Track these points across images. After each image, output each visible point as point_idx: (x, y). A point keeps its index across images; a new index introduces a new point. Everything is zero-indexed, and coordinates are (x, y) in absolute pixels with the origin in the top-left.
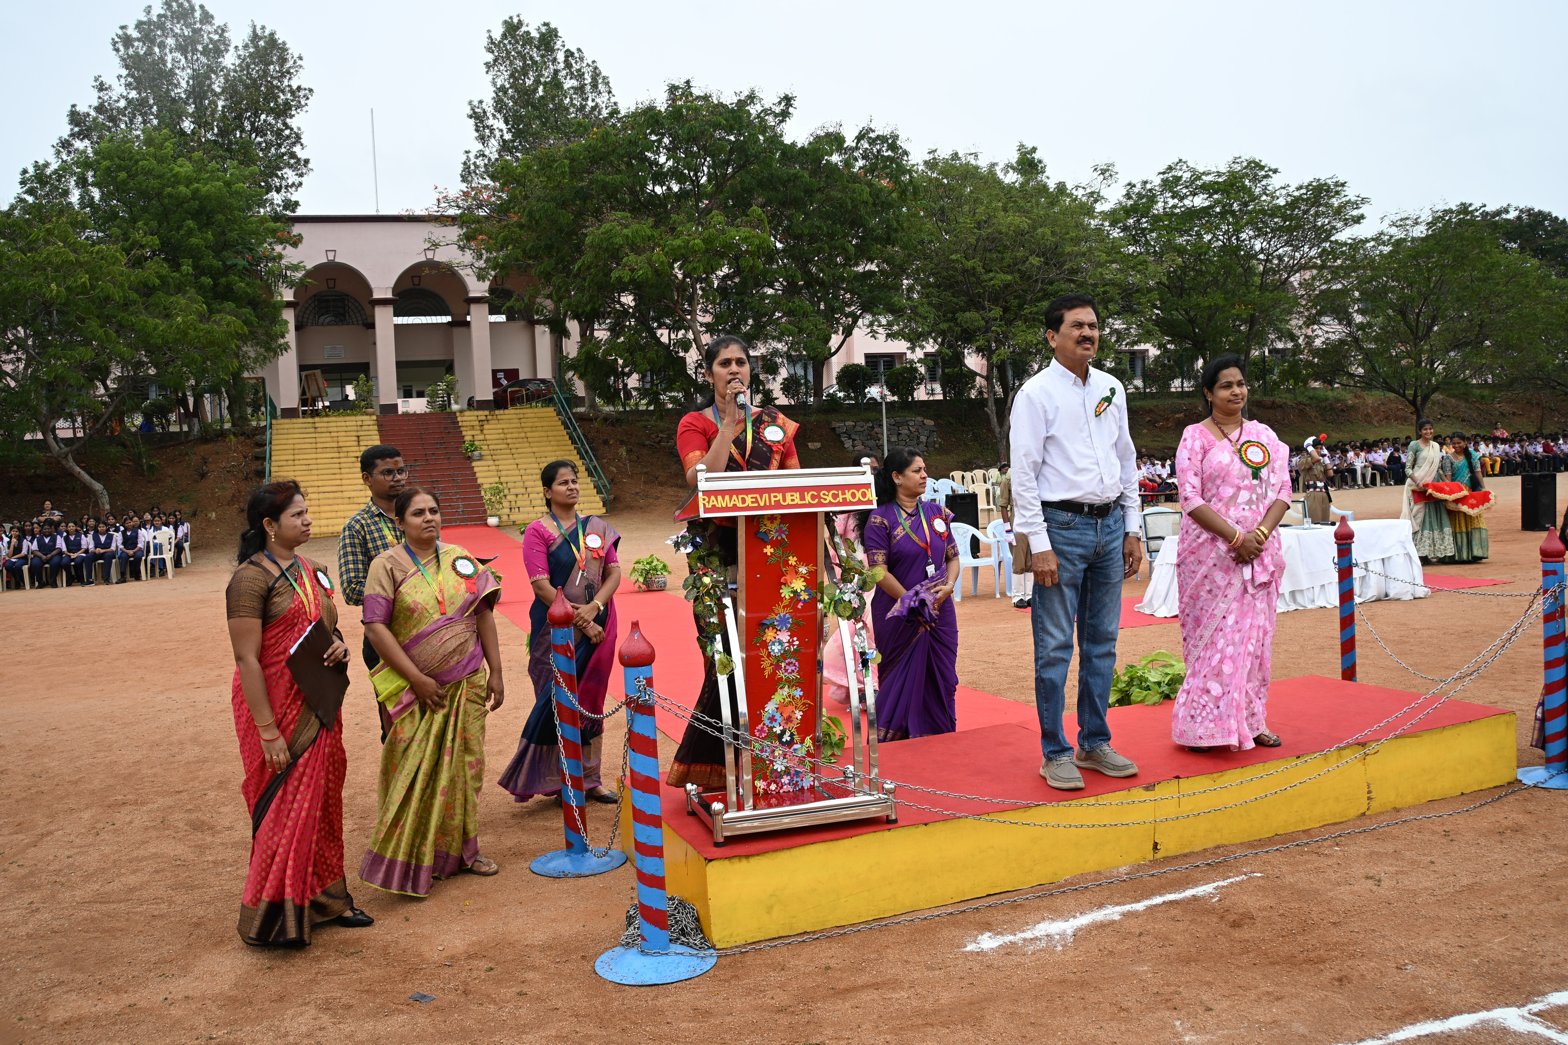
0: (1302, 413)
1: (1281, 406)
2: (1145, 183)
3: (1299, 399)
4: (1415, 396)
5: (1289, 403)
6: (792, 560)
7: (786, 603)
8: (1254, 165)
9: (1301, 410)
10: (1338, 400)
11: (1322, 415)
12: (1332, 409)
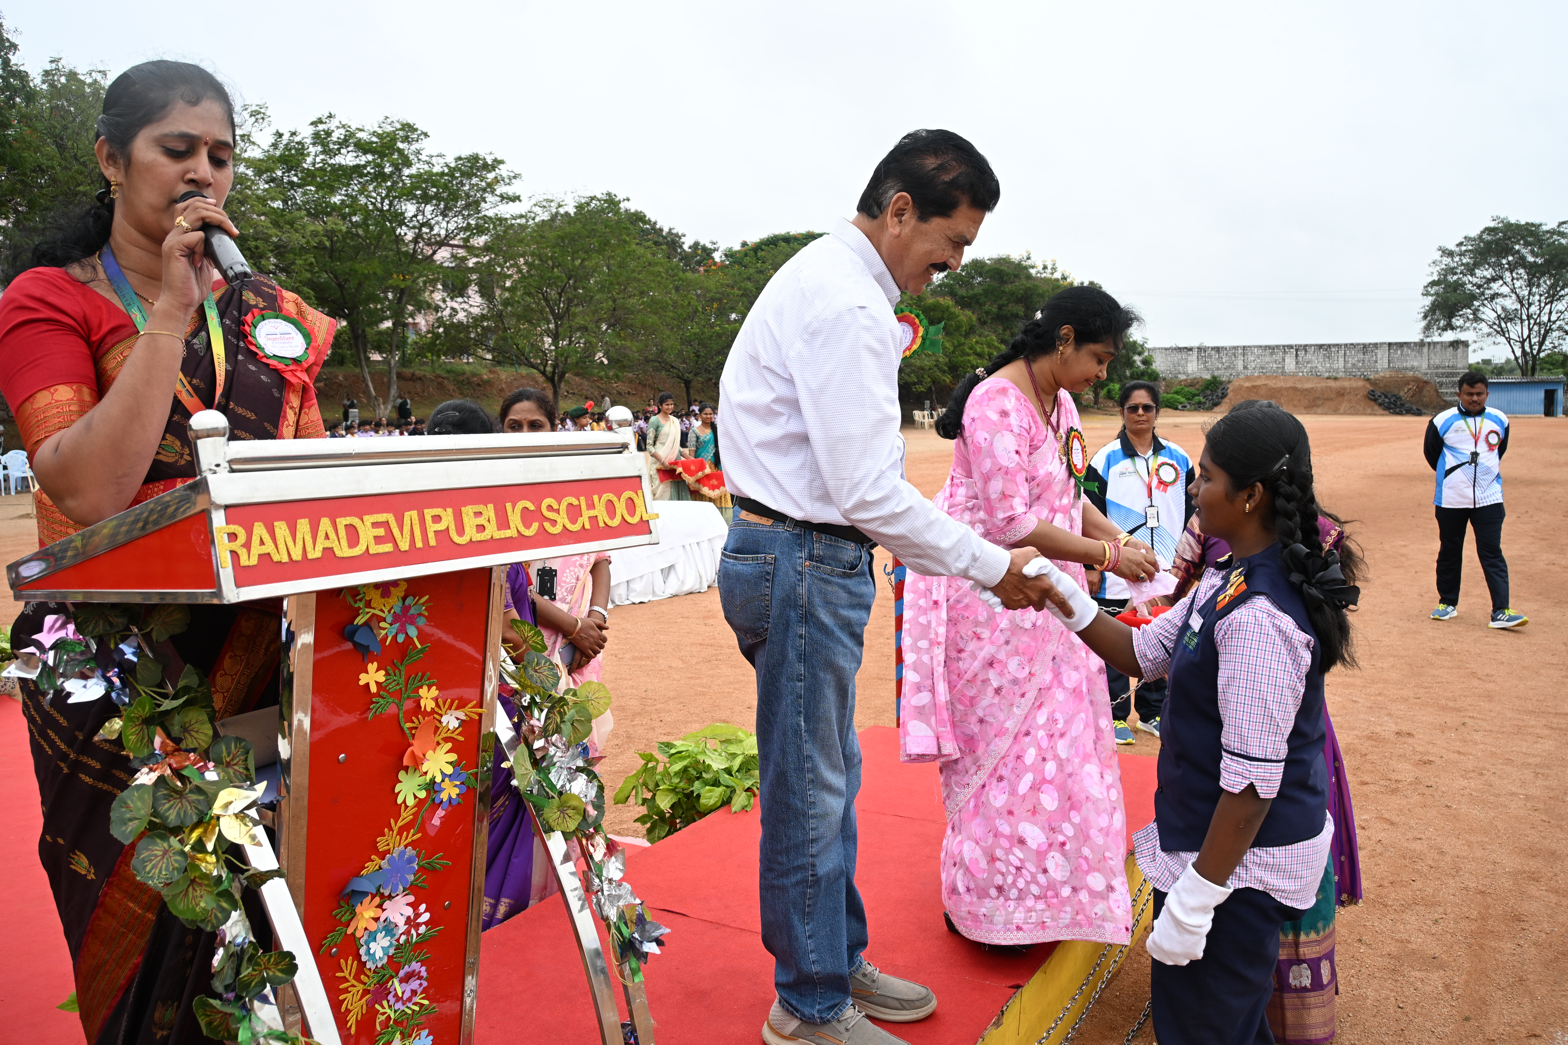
0: (441, 387)
1: (420, 379)
2: (293, 134)
3: (438, 372)
4: (554, 373)
5: (428, 375)
6: (428, 697)
7: (406, 816)
8: (408, 128)
9: (439, 383)
10: (474, 375)
11: (459, 388)
12: (469, 383)
